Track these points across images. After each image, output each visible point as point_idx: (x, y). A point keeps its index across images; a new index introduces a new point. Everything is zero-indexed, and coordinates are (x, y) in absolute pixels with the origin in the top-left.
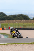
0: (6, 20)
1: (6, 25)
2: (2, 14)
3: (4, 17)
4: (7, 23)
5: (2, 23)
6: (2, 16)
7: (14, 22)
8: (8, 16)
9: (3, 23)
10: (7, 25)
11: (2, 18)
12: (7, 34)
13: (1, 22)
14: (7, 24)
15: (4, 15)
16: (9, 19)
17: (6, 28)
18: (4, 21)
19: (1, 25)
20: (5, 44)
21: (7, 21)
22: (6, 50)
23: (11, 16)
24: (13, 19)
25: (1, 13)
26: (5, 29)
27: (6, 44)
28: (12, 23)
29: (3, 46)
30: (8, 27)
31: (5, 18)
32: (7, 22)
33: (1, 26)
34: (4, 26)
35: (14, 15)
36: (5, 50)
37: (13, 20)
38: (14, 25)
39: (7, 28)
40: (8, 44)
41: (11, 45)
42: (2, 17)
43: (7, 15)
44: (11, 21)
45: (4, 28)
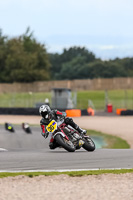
0: (95, 80)
1: (95, 98)
2: (79, 55)
3: (91, 65)
4: (99, 89)
5: (82, 91)
6: (82, 64)
7: (129, 87)
8: (106, 62)
9: (85, 88)
10: (102, 97)
11: (79, 70)
12: (100, 133)
13: (79, 87)
14: (102, 92)
15: (90, 57)
16: (110, 73)
17: (96, 108)
18: (88, 82)
19: (78, 98)
20: (90, 174)
21: (99, 81)
22: (96, 196)
23: (116, 64)
24: (124, 76)
25: (79, 48)
26: (93, 111)
27: (97, 174)
28: (122, 88)
29: (85, 180)
30: (103, 104)
31: (91, 69)
32: (99, 86)
33: (78, 102)
34: (91, 103)
35: (126, 59)
36: (89, 196)
37: (122, 79)
38: (126, 98)
39: (102, 108)
40: (104, 172)
41: (116, 176)
42: (83, 67)
43: (99, 60)
44: (115, 81)
45: (90, 110)
